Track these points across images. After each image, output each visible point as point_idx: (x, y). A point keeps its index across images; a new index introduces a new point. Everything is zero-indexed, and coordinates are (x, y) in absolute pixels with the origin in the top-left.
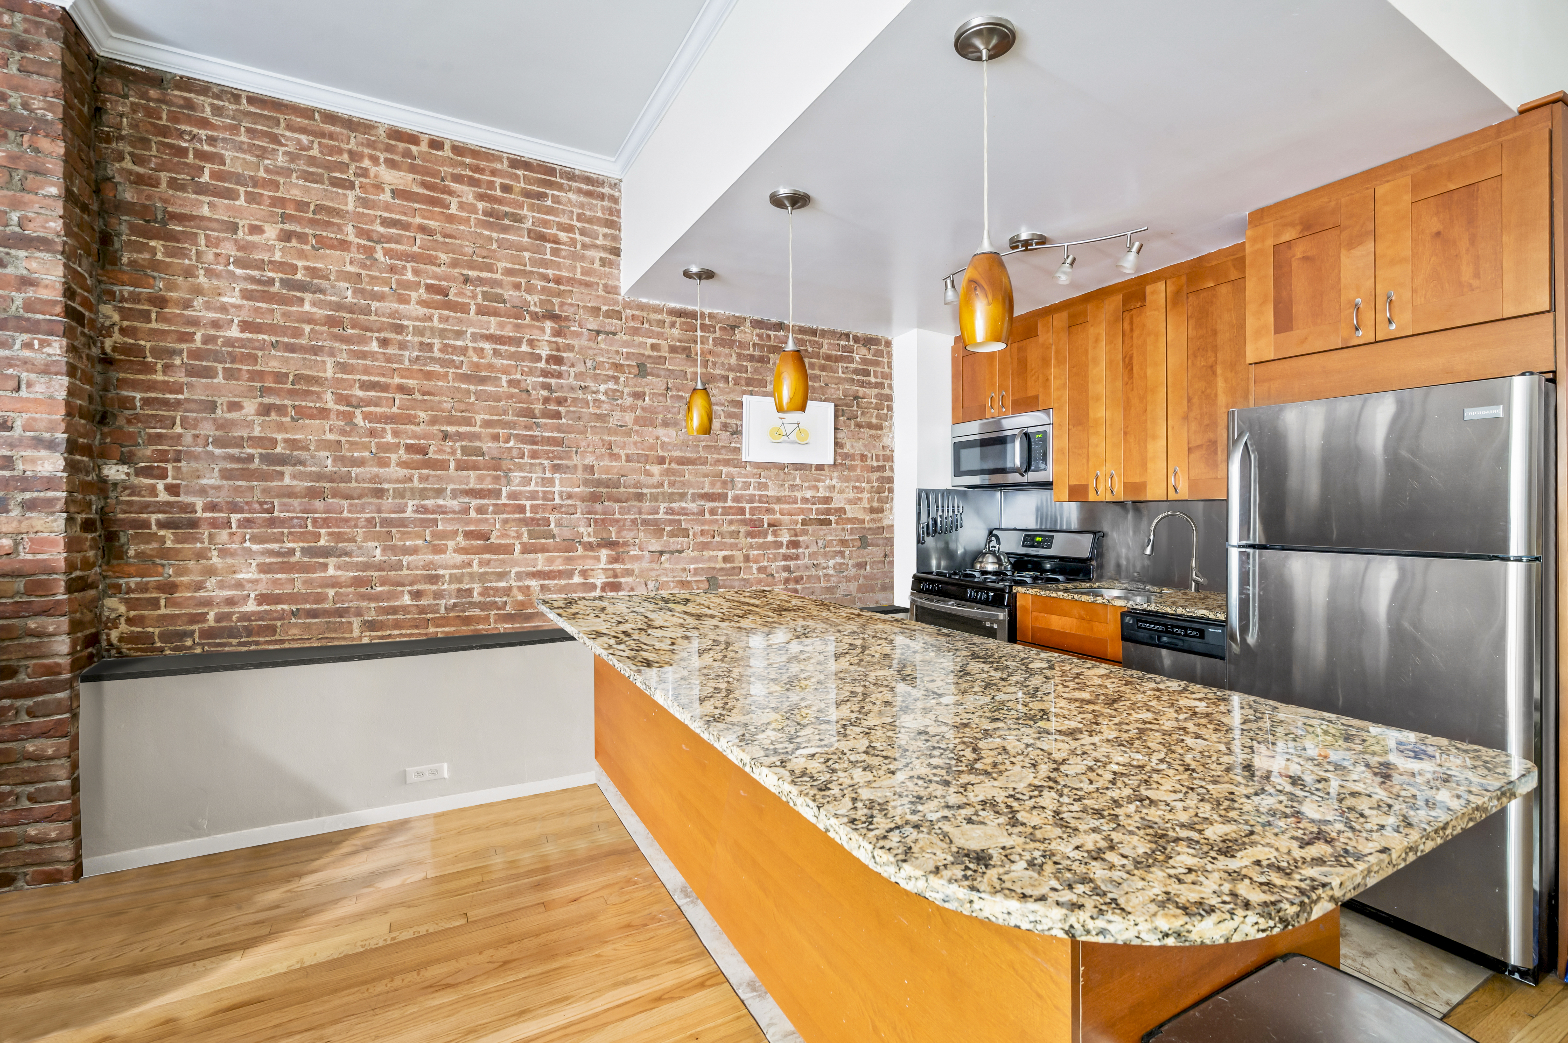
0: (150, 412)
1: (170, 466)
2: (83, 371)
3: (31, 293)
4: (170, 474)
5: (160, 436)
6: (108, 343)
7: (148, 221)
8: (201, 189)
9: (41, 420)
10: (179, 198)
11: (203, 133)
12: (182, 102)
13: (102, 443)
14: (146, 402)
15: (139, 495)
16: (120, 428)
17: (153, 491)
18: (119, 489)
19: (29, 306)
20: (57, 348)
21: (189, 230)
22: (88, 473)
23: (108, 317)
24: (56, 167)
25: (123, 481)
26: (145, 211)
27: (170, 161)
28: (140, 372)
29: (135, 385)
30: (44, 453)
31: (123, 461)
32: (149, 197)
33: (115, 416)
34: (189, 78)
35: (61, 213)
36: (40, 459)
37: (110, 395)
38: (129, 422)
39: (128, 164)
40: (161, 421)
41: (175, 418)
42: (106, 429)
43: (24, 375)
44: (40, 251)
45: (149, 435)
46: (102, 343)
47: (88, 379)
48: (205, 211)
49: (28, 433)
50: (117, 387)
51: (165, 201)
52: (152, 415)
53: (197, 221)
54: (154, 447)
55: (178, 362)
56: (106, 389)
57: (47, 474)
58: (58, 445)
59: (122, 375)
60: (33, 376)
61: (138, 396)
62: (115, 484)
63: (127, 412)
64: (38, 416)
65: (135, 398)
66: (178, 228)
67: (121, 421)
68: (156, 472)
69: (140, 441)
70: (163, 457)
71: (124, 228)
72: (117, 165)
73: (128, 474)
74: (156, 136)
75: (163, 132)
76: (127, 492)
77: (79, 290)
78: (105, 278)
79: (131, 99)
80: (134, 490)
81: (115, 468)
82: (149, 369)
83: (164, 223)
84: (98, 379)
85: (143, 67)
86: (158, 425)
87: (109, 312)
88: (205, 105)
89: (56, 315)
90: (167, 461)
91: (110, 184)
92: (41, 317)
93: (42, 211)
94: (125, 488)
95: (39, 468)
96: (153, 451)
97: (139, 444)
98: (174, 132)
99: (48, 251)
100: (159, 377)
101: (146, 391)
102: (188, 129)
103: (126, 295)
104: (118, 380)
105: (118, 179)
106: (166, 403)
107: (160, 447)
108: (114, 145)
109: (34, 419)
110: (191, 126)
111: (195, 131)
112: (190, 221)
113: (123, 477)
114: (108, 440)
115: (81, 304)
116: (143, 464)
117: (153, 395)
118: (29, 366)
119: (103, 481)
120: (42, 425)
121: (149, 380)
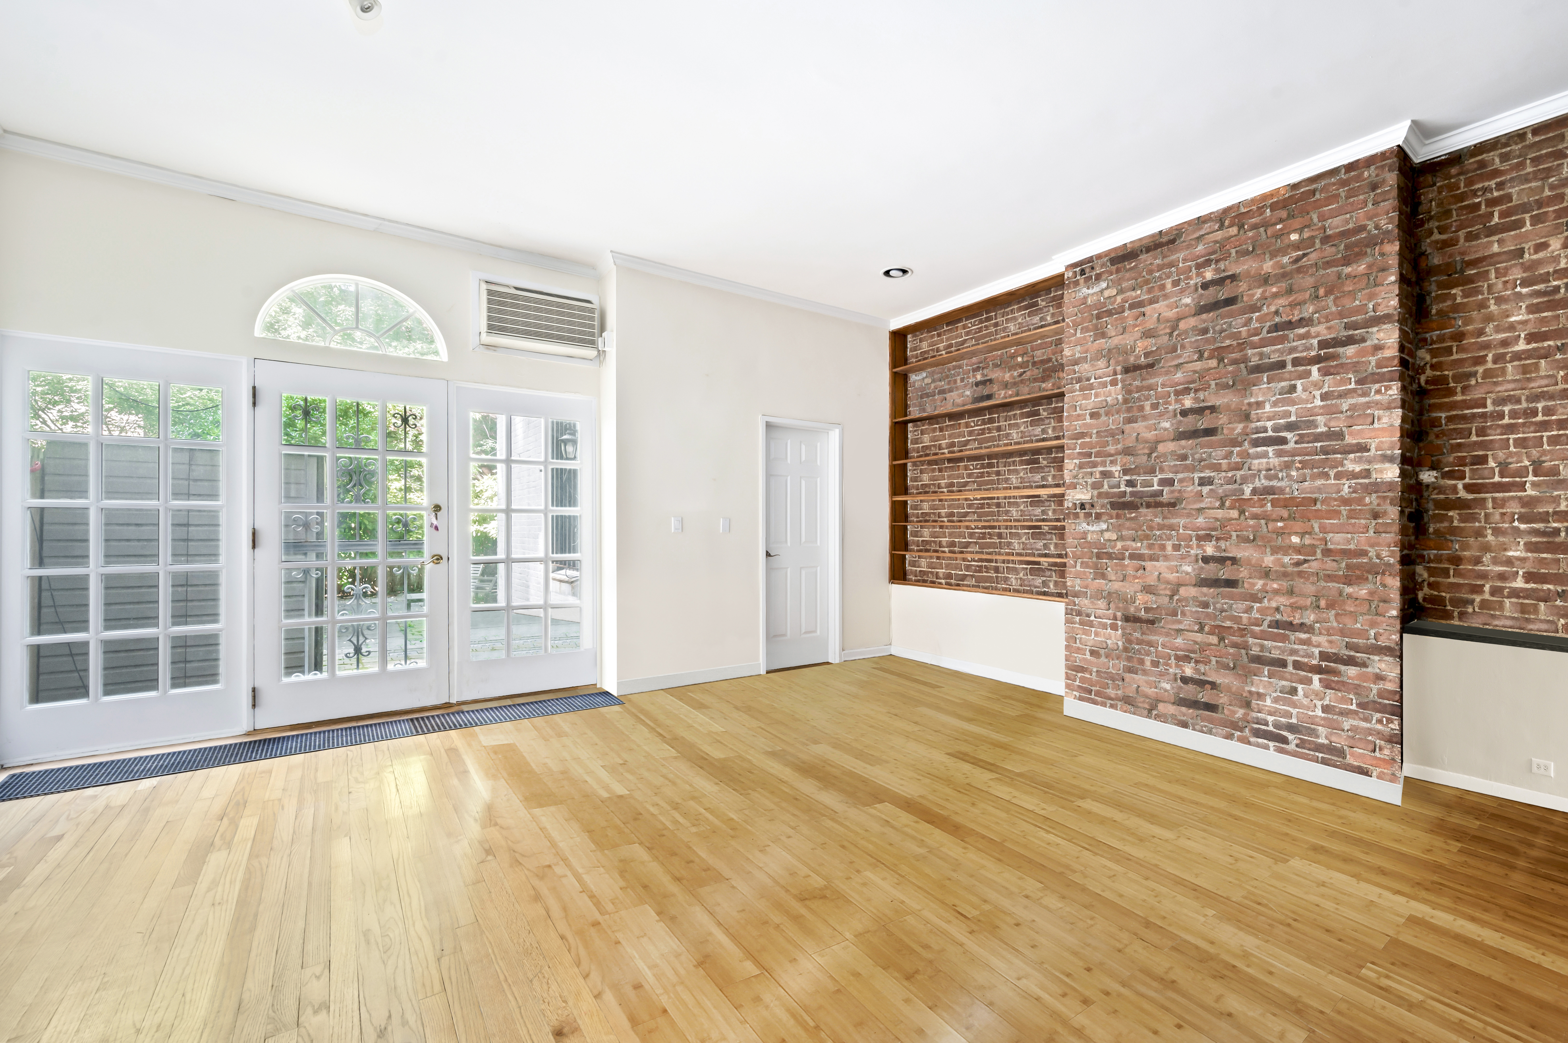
0: (1452, 427)
1: (1467, 469)
2: (1409, 403)
3: (1380, 355)
4: (1467, 475)
5: (1459, 445)
6: (1423, 379)
7: (1449, 275)
8: (1492, 231)
9: (1386, 442)
10: (1473, 246)
11: (1492, 183)
12: (1476, 166)
13: (1419, 455)
14: (1450, 419)
15: (1444, 493)
16: (1431, 442)
17: (1454, 489)
18: (1431, 489)
19: (1379, 365)
20: (1394, 390)
21: (1482, 270)
22: (1411, 478)
23: (1422, 359)
24: (1393, 262)
25: (1433, 483)
26: (1448, 269)
27: (1466, 219)
28: (1445, 396)
29: (1441, 407)
30: (1387, 465)
31: (1433, 468)
32: (1451, 256)
33: (1427, 433)
34: (1481, 143)
35: (1397, 292)
36: (1385, 470)
37: (1424, 418)
38: (1437, 436)
39: (1436, 236)
40: (1460, 433)
41: (1471, 429)
42: (1421, 445)
43: (1376, 413)
44: (1385, 324)
45: (1452, 445)
46: (1419, 379)
47: (1411, 409)
48: (1496, 248)
49: (1379, 453)
50: (1429, 411)
51: (1462, 254)
52: (1454, 429)
53: (1489, 260)
54: (1455, 455)
55: (1473, 382)
56: (1421, 413)
57: (1389, 480)
58: (1395, 459)
59: (1432, 401)
60: (1381, 412)
61: (1443, 415)
62: (1428, 486)
63: (1436, 429)
64: (1384, 439)
65: (1441, 417)
66: (1472, 272)
67: (1432, 437)
68: (1457, 474)
69: (1445, 451)
70: (1462, 462)
71: (1434, 287)
72: (1428, 241)
73: (1436, 478)
74: (1455, 203)
75: (1462, 197)
76: (1436, 492)
77: (1407, 344)
78: (1420, 330)
79: (1438, 184)
80: (1440, 490)
81: (1428, 473)
82: (1451, 392)
83: (1462, 271)
84: (1417, 407)
85: (1445, 155)
86: (1458, 436)
87: (1424, 355)
88: (1494, 158)
89: (1394, 367)
90: (1465, 465)
91: (1424, 257)
92: (1386, 370)
93: (1386, 296)
94: (1434, 489)
95: (1385, 476)
96: (1455, 457)
97: (1444, 454)
98: (1469, 193)
99: (1389, 323)
100: (1459, 398)
101: (1449, 411)
102: (1480, 186)
103: (1435, 338)
104: (1429, 405)
105: (1429, 251)
106: (1464, 418)
107: (1460, 454)
108: (1426, 226)
109: (1382, 442)
110: (1483, 182)
111: (1486, 184)
112: (1482, 262)
113: (1433, 480)
114: (1423, 453)
115: (1408, 355)
116: (1447, 469)
117: (1454, 413)
118: (1379, 406)
119: (1419, 483)
120: (1386, 446)
121: (1451, 402)
